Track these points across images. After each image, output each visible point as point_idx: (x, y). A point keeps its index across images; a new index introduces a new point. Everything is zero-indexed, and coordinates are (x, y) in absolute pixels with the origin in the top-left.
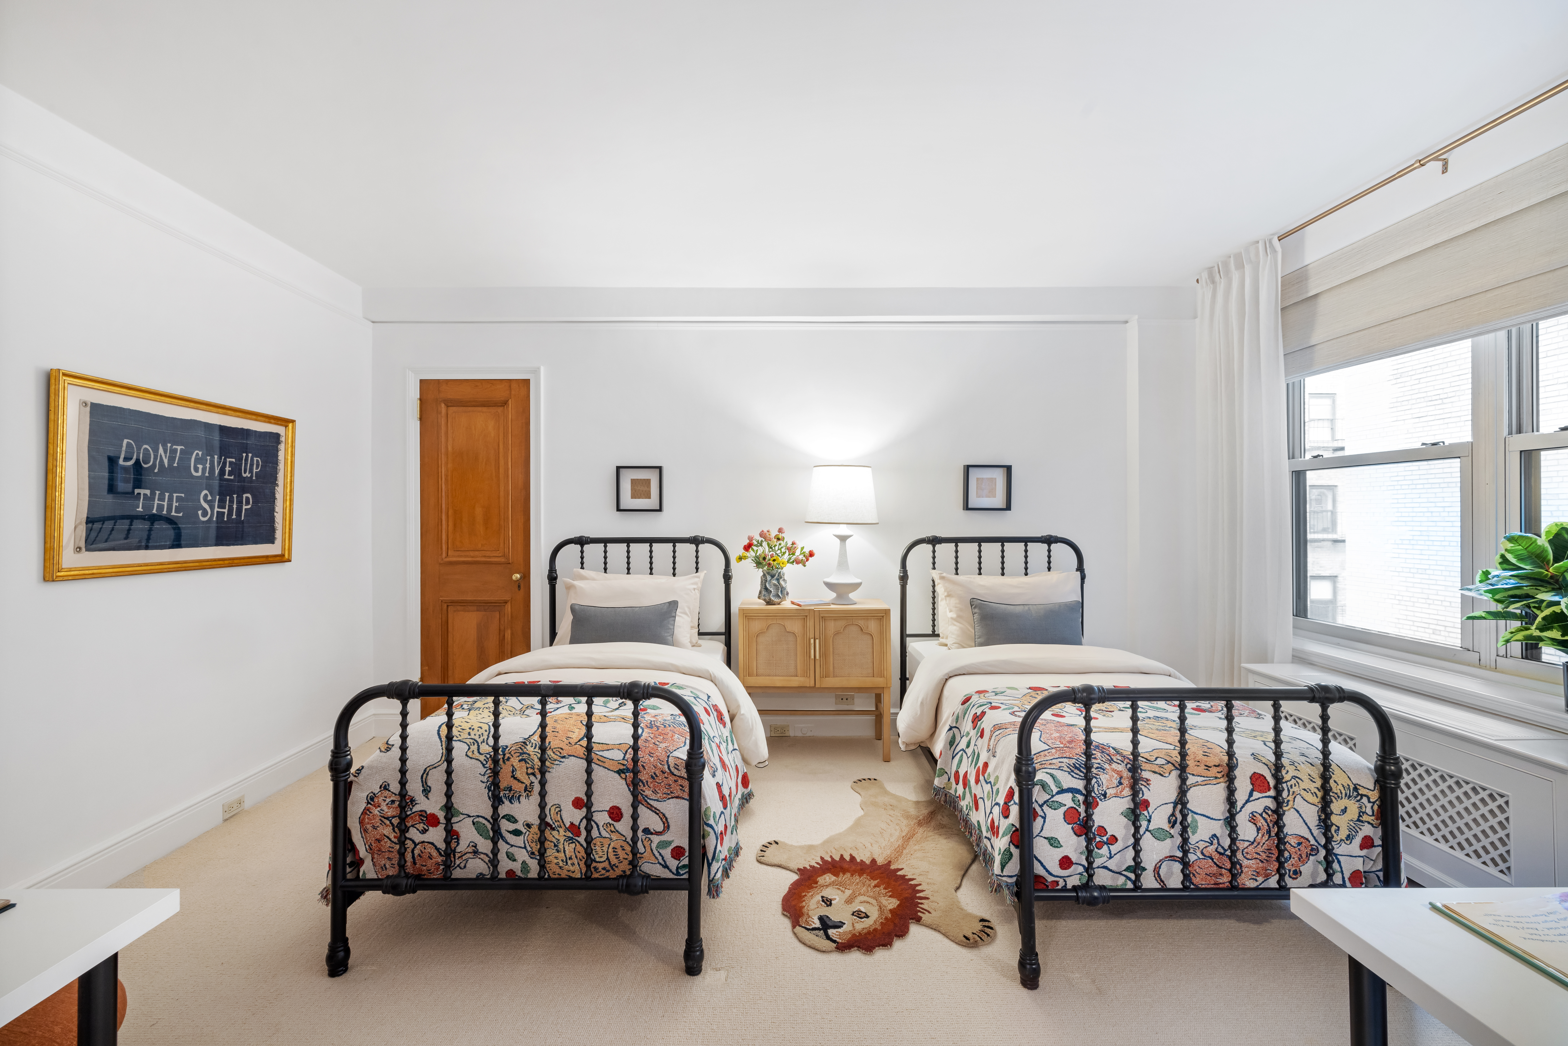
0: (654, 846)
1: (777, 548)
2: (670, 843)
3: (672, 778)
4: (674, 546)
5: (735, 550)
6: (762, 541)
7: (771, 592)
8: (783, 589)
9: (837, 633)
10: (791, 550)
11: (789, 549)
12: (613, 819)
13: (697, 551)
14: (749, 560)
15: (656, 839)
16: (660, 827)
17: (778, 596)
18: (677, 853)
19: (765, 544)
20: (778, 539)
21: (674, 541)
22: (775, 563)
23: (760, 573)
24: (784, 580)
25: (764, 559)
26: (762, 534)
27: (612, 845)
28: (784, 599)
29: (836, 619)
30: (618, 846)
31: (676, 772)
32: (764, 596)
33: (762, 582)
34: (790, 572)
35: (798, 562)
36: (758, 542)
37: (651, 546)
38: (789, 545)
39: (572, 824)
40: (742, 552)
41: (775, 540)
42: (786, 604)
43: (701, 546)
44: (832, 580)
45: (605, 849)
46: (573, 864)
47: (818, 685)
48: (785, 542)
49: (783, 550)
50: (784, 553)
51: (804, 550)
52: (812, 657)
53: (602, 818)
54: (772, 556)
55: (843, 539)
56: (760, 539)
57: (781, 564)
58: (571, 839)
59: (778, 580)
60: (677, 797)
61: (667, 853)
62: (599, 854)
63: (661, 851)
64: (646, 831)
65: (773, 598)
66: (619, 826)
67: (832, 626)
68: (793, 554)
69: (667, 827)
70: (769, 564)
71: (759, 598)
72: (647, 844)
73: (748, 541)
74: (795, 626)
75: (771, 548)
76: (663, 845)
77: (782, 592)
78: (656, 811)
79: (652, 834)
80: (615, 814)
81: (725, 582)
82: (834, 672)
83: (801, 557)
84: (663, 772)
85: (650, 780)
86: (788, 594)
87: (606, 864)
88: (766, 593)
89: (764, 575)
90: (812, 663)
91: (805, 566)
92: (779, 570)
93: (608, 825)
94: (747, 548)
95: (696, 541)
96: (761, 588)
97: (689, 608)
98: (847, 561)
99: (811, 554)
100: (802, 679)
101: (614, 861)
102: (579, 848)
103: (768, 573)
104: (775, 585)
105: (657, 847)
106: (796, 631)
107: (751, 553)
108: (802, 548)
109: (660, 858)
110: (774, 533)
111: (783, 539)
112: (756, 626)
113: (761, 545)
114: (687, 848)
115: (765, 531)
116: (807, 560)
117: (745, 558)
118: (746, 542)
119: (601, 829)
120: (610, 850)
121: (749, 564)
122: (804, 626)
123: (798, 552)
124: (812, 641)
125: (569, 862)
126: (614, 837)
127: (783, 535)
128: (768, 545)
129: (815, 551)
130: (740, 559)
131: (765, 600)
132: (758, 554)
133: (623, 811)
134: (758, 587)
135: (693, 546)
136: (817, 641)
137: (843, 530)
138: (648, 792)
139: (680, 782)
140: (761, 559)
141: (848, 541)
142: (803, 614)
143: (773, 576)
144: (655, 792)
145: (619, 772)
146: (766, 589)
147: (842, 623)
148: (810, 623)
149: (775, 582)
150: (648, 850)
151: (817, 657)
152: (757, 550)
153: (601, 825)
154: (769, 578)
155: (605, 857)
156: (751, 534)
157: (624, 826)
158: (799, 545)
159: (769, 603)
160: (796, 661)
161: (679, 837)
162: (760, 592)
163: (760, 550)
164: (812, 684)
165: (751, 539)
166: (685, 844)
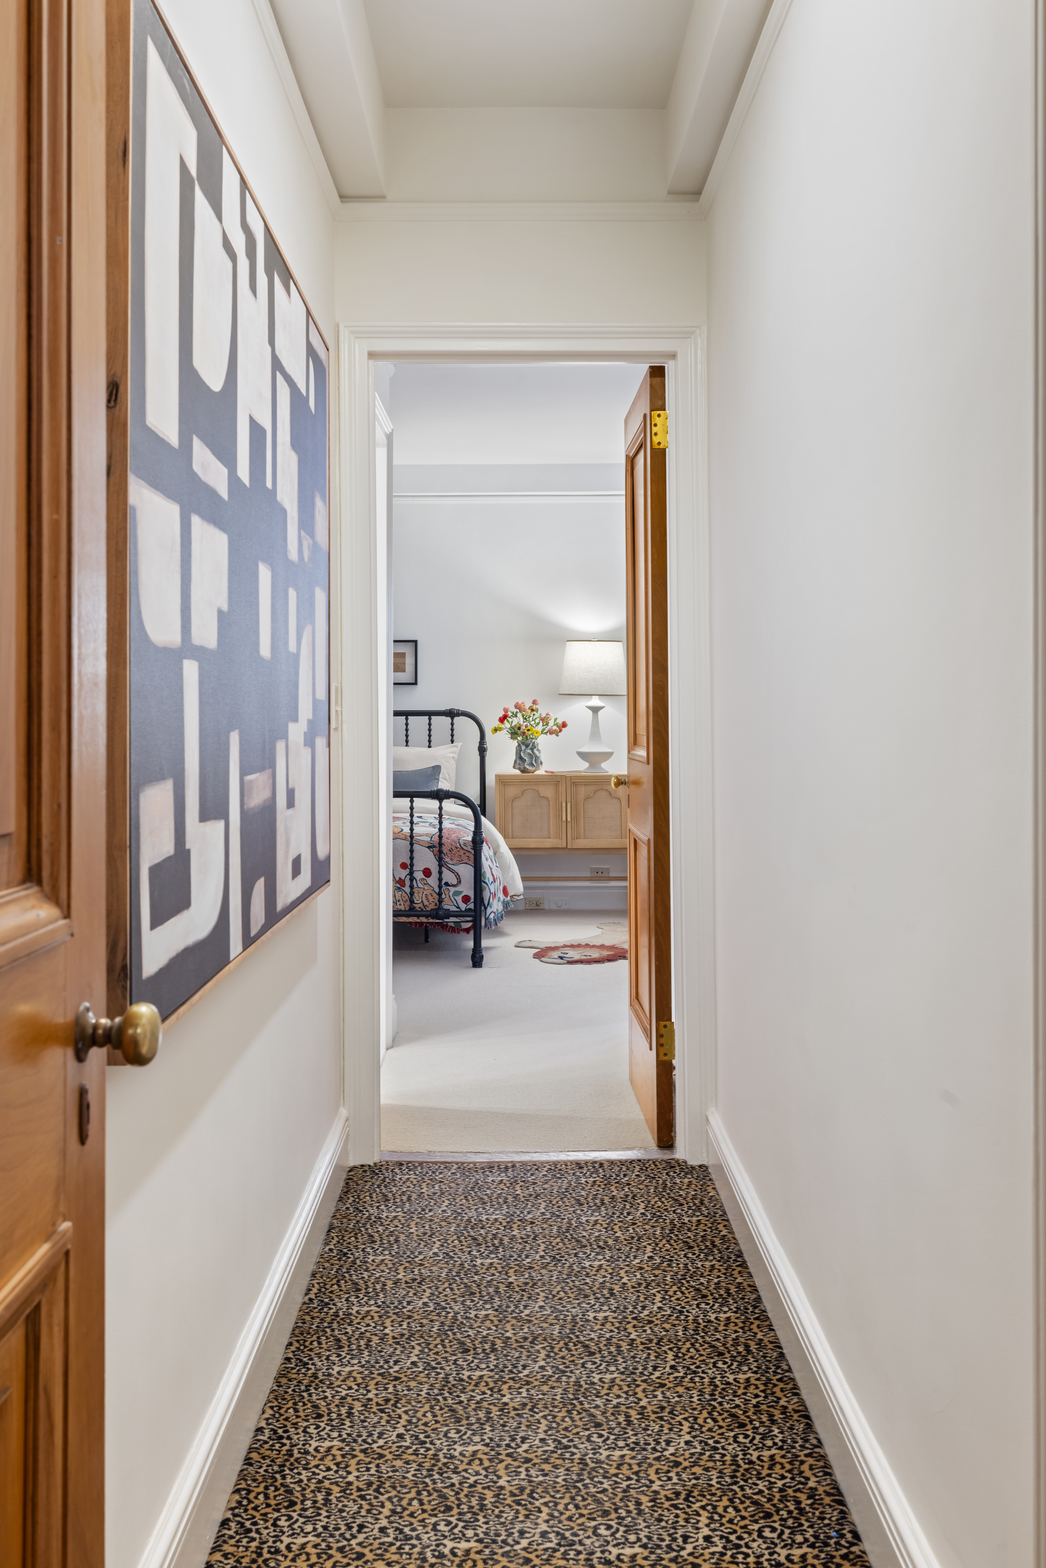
0: (451, 894)
1: (531, 719)
2: (461, 892)
3: (462, 851)
4: (430, 719)
5: (490, 722)
6: (517, 712)
7: (525, 760)
8: (537, 758)
9: (587, 798)
10: (545, 720)
11: (542, 719)
12: (426, 876)
13: (452, 724)
14: (505, 731)
15: (452, 890)
16: (455, 882)
17: (532, 765)
18: (466, 899)
19: (519, 715)
20: (533, 710)
21: (430, 714)
22: (530, 732)
23: (515, 743)
24: (538, 750)
25: (519, 728)
26: (517, 706)
27: (425, 893)
28: (537, 768)
29: (586, 784)
30: (428, 894)
31: (465, 848)
32: (519, 764)
33: (517, 752)
34: (544, 742)
35: (551, 732)
36: (513, 713)
37: (407, 719)
38: (544, 715)
39: (400, 879)
40: (497, 724)
41: (530, 711)
42: (541, 772)
43: (456, 719)
44: (585, 749)
45: (420, 895)
46: (400, 905)
47: (569, 847)
48: (539, 713)
49: (537, 721)
50: (538, 724)
51: (557, 721)
52: (564, 819)
53: (419, 875)
54: (526, 726)
55: (595, 710)
56: (515, 710)
57: (535, 734)
58: (399, 888)
59: (532, 749)
60: (466, 863)
61: (459, 899)
62: (417, 899)
63: (455, 897)
64: (447, 884)
65: (527, 767)
66: (430, 880)
67: (582, 791)
68: (547, 724)
69: (459, 882)
70: (524, 733)
71: (514, 767)
72: (447, 892)
73: (503, 713)
74: (547, 791)
75: (525, 719)
76: (457, 893)
77: (536, 761)
78: (453, 871)
79: (450, 886)
80: (427, 873)
81: (480, 755)
82: (584, 834)
83: (555, 728)
84: (457, 848)
85: (448, 852)
86: (541, 763)
87: (421, 905)
88: (521, 762)
89: (519, 745)
90: (564, 824)
91: (557, 736)
92: (533, 741)
93: (422, 879)
94: (502, 720)
95: (451, 714)
96: (516, 757)
97: (449, 774)
98: (599, 732)
99: (564, 725)
100: (555, 841)
101: (426, 903)
102: (404, 894)
103: (523, 743)
104: (529, 754)
105: (453, 895)
106: (549, 796)
107: (507, 725)
108: (556, 719)
109: (455, 902)
110: (528, 704)
111: (537, 710)
112: (512, 791)
113: (516, 716)
114: (472, 897)
115: (520, 702)
116: (561, 731)
117: (500, 729)
118: (501, 714)
119: (418, 882)
120: (424, 896)
121: (504, 735)
122: (557, 791)
123: (551, 723)
124: (564, 804)
125: (398, 903)
126: (426, 888)
127: (537, 706)
128: (523, 716)
129: (567, 722)
130: (496, 730)
131: (519, 769)
132: (513, 725)
133: (432, 870)
134: (513, 757)
135: (449, 719)
136: (569, 805)
137: (595, 702)
138: (447, 860)
139: (467, 854)
140: (516, 729)
141: (600, 713)
142: (555, 780)
143: (527, 746)
144: (452, 859)
145: (429, 847)
146: (521, 758)
147: (591, 788)
148: (562, 788)
149: (529, 751)
150: (448, 896)
151: (569, 819)
152: (512, 722)
153: (418, 879)
154: (523, 748)
155: (420, 900)
156: (507, 706)
157: (433, 881)
158: (553, 716)
159: (524, 771)
160: (549, 824)
161: (467, 889)
162: (515, 762)
163: (515, 721)
164: (564, 845)
165: (506, 710)
166: (471, 894)
